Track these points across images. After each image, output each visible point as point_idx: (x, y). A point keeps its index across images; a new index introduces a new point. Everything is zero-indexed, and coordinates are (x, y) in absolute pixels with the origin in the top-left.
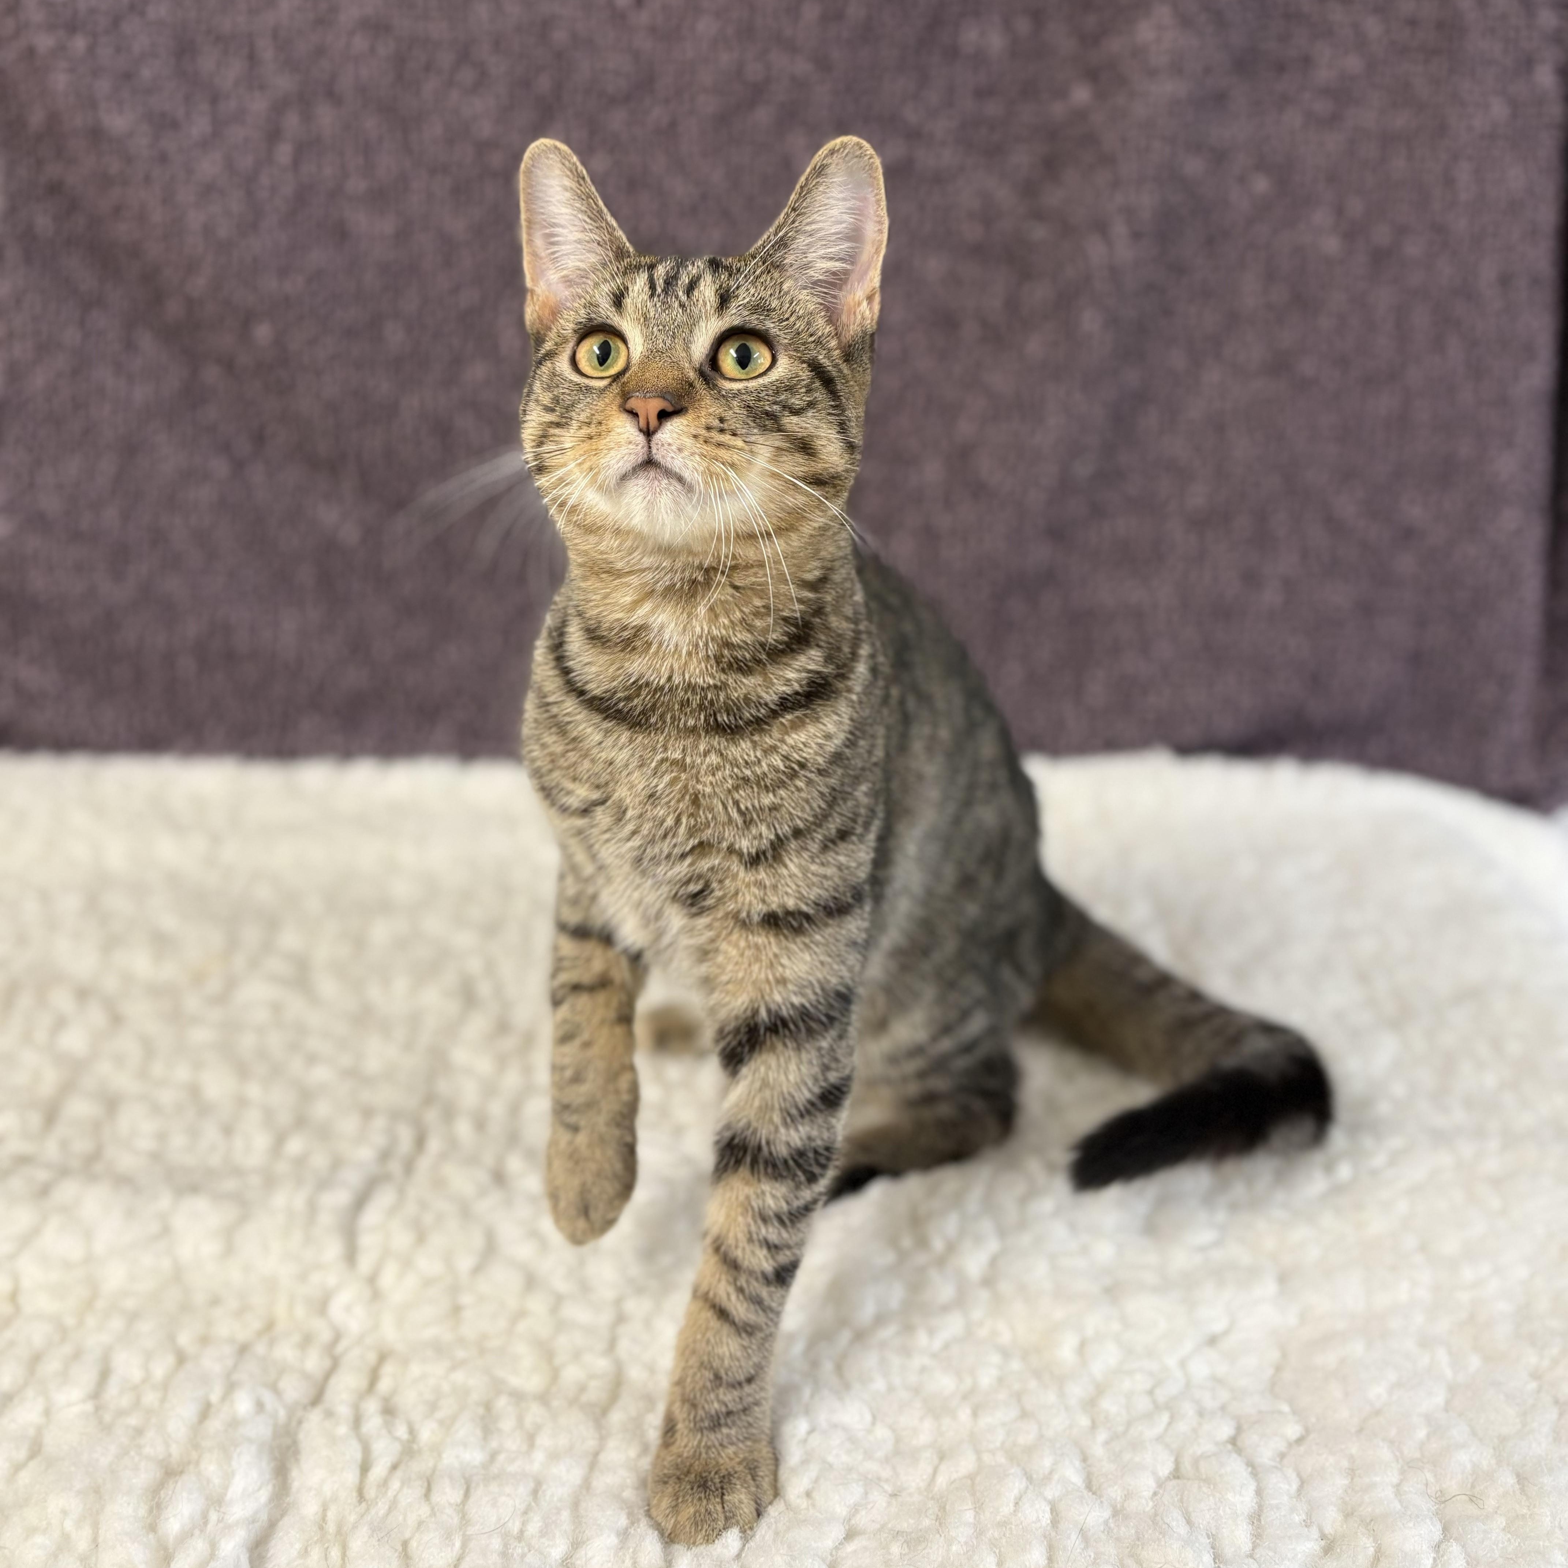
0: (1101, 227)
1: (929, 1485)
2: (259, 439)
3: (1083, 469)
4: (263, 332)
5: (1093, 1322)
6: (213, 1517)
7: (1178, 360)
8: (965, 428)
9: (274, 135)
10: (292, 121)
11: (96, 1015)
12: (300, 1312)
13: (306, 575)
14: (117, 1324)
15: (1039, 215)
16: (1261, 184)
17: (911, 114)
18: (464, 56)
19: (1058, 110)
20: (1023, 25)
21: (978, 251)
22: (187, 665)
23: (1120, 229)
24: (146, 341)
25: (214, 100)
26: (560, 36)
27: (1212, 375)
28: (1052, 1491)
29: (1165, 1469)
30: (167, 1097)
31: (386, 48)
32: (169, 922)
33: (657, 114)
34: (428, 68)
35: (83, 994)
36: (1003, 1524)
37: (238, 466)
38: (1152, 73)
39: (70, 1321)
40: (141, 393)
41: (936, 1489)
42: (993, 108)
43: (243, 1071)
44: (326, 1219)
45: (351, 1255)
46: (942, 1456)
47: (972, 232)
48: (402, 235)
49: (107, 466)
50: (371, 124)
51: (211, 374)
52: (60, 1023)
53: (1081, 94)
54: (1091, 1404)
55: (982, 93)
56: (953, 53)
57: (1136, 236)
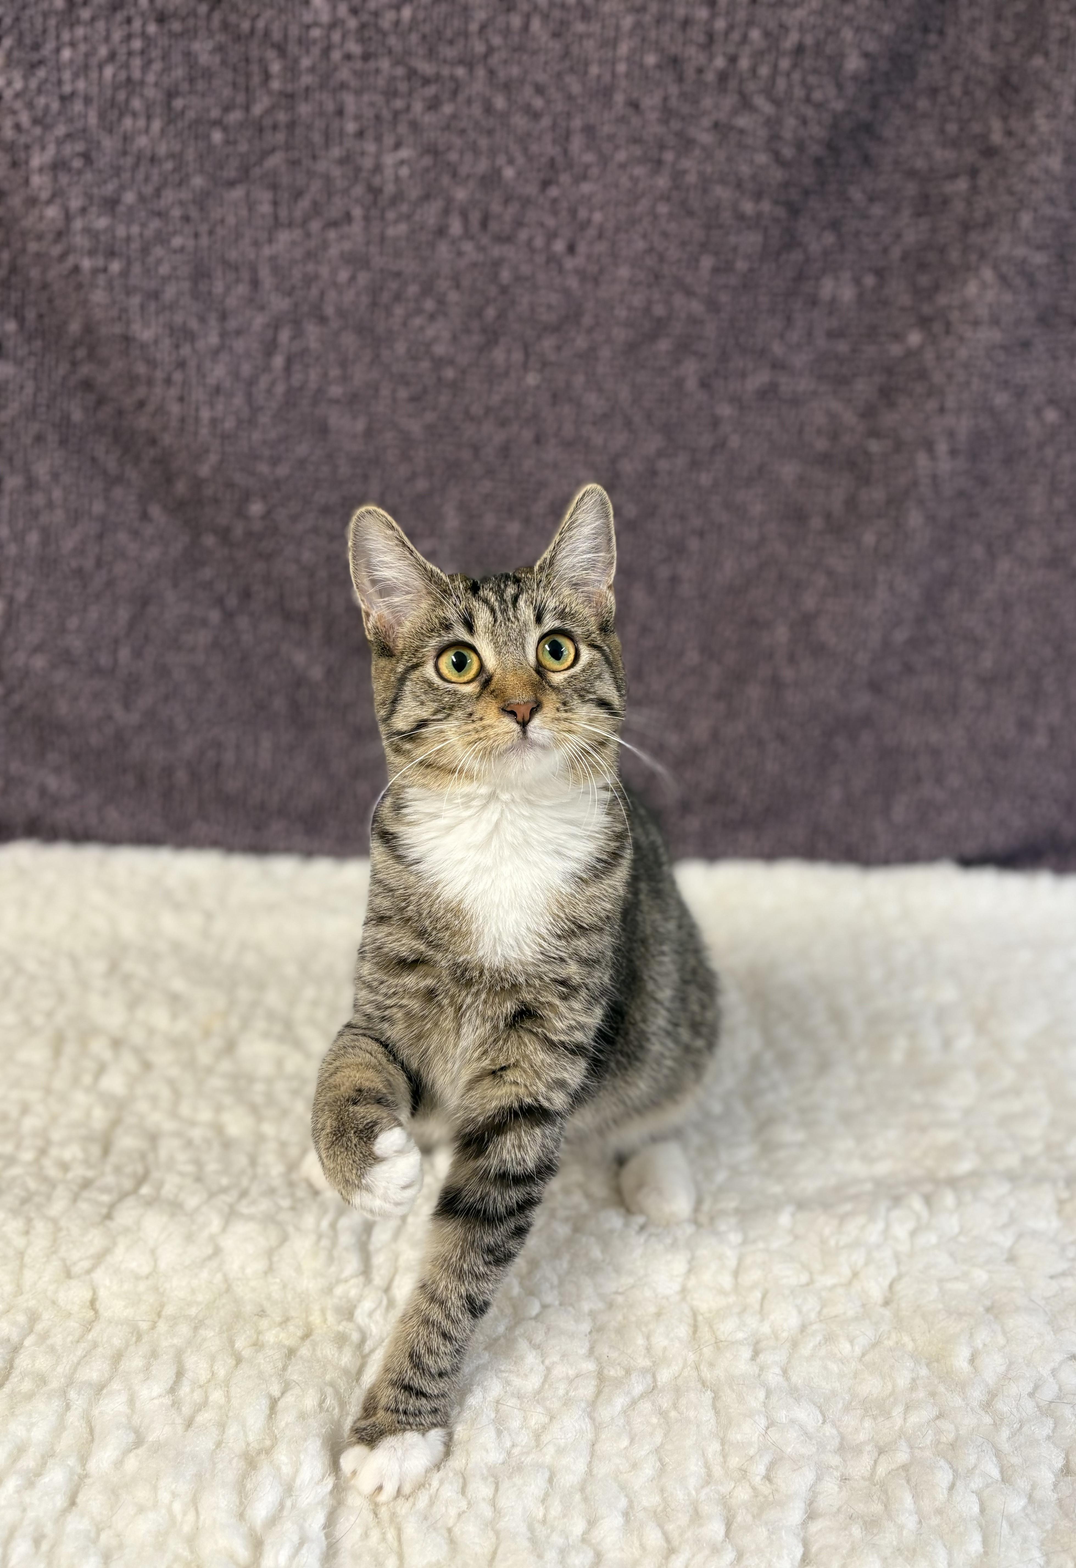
0: (929, 446)
1: (872, 1475)
2: (246, 595)
3: (900, 636)
4: (256, 508)
5: (982, 1337)
6: (288, 1503)
7: (978, 551)
8: (809, 602)
9: (270, 348)
10: (284, 336)
11: (130, 1062)
12: (331, 1318)
13: (279, 703)
14: (184, 1329)
15: (874, 433)
16: (1051, 415)
17: (777, 348)
18: (427, 289)
19: (896, 350)
20: (869, 281)
21: (825, 460)
22: (181, 776)
23: (942, 447)
24: (155, 511)
25: (223, 317)
26: (505, 275)
27: (1004, 565)
28: (976, 1483)
29: (1059, 1463)
30: (197, 1134)
31: (363, 278)
32: (178, 985)
33: (581, 342)
34: (398, 297)
35: (117, 1044)
36: (939, 1512)
37: (229, 616)
38: (976, 323)
39: (144, 1326)
40: (153, 554)
41: (877, 1478)
42: (843, 347)
43: (254, 1110)
44: (346, 1239)
45: (366, 1270)
46: (881, 1451)
47: (821, 445)
48: (369, 433)
49: (124, 614)
50: (349, 340)
51: (209, 540)
52: (101, 1069)
53: (915, 338)
54: (988, 1405)
55: (832, 335)
56: (813, 302)
57: (953, 453)
